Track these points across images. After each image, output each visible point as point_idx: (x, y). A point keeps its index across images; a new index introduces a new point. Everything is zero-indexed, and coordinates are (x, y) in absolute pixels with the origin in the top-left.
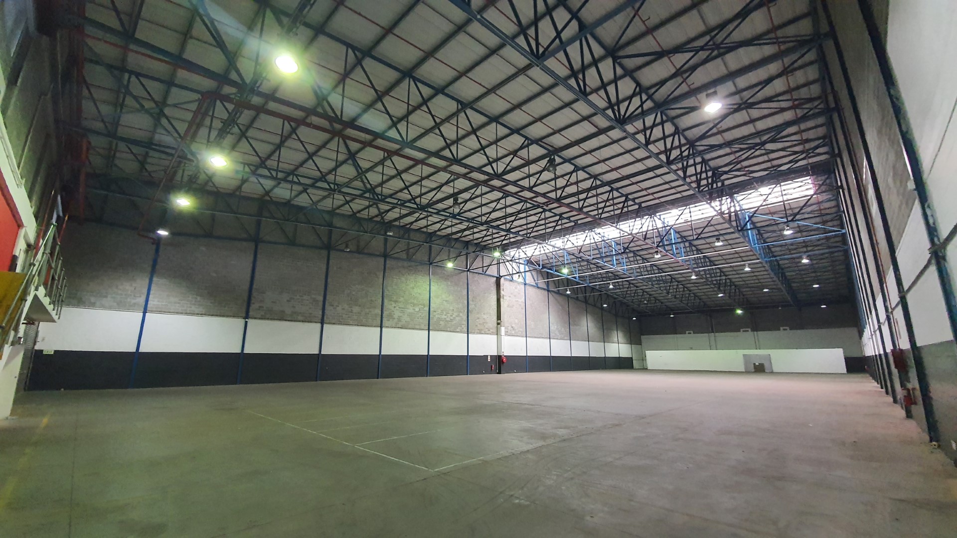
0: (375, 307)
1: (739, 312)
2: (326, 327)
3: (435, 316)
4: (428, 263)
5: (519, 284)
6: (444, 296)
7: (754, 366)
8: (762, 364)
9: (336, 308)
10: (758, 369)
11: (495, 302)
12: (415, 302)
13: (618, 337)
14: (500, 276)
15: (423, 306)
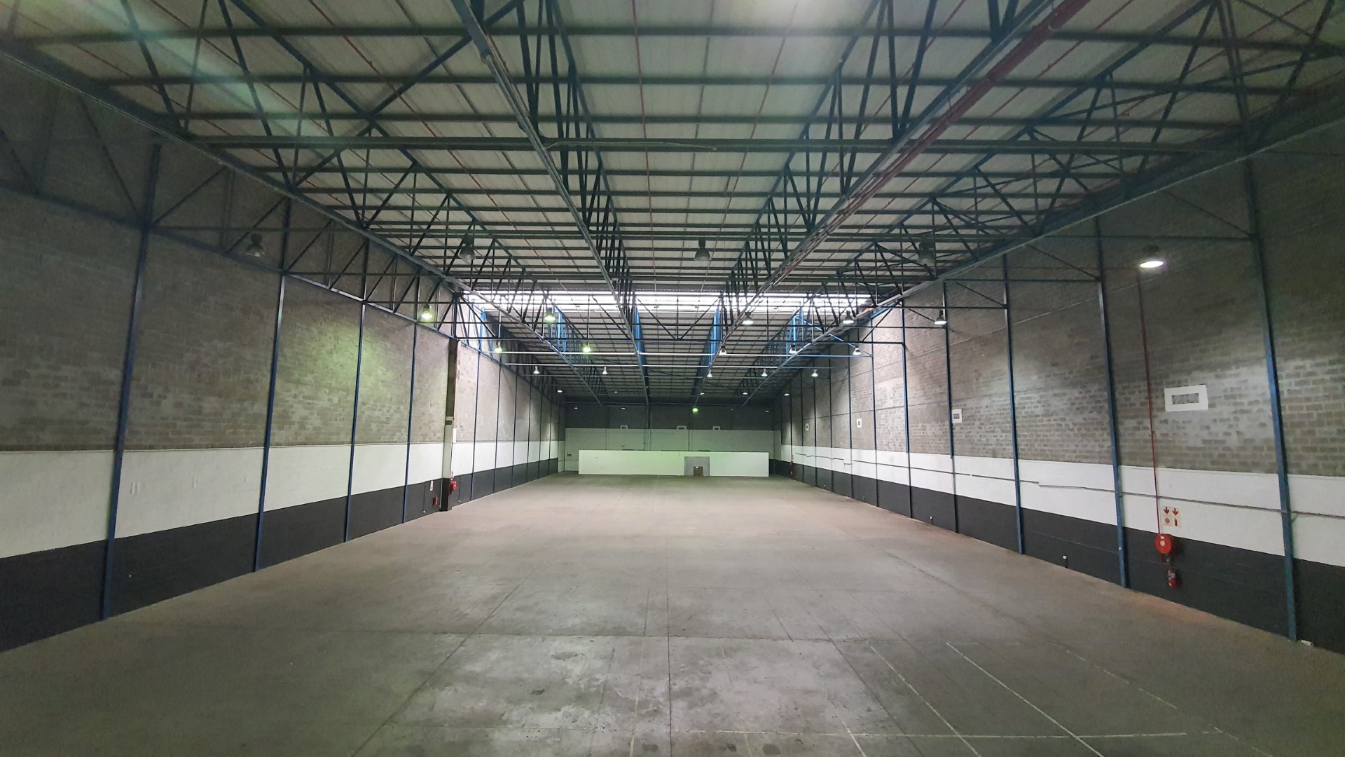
0: (254, 399)
1: (695, 410)
2: (129, 458)
3: (363, 412)
4: (361, 300)
5: (473, 352)
6: (379, 372)
7: (694, 472)
8: (701, 469)
9: (158, 403)
10: (698, 475)
11: (446, 384)
12: (334, 383)
13: (551, 431)
14: (455, 336)
15: (345, 393)
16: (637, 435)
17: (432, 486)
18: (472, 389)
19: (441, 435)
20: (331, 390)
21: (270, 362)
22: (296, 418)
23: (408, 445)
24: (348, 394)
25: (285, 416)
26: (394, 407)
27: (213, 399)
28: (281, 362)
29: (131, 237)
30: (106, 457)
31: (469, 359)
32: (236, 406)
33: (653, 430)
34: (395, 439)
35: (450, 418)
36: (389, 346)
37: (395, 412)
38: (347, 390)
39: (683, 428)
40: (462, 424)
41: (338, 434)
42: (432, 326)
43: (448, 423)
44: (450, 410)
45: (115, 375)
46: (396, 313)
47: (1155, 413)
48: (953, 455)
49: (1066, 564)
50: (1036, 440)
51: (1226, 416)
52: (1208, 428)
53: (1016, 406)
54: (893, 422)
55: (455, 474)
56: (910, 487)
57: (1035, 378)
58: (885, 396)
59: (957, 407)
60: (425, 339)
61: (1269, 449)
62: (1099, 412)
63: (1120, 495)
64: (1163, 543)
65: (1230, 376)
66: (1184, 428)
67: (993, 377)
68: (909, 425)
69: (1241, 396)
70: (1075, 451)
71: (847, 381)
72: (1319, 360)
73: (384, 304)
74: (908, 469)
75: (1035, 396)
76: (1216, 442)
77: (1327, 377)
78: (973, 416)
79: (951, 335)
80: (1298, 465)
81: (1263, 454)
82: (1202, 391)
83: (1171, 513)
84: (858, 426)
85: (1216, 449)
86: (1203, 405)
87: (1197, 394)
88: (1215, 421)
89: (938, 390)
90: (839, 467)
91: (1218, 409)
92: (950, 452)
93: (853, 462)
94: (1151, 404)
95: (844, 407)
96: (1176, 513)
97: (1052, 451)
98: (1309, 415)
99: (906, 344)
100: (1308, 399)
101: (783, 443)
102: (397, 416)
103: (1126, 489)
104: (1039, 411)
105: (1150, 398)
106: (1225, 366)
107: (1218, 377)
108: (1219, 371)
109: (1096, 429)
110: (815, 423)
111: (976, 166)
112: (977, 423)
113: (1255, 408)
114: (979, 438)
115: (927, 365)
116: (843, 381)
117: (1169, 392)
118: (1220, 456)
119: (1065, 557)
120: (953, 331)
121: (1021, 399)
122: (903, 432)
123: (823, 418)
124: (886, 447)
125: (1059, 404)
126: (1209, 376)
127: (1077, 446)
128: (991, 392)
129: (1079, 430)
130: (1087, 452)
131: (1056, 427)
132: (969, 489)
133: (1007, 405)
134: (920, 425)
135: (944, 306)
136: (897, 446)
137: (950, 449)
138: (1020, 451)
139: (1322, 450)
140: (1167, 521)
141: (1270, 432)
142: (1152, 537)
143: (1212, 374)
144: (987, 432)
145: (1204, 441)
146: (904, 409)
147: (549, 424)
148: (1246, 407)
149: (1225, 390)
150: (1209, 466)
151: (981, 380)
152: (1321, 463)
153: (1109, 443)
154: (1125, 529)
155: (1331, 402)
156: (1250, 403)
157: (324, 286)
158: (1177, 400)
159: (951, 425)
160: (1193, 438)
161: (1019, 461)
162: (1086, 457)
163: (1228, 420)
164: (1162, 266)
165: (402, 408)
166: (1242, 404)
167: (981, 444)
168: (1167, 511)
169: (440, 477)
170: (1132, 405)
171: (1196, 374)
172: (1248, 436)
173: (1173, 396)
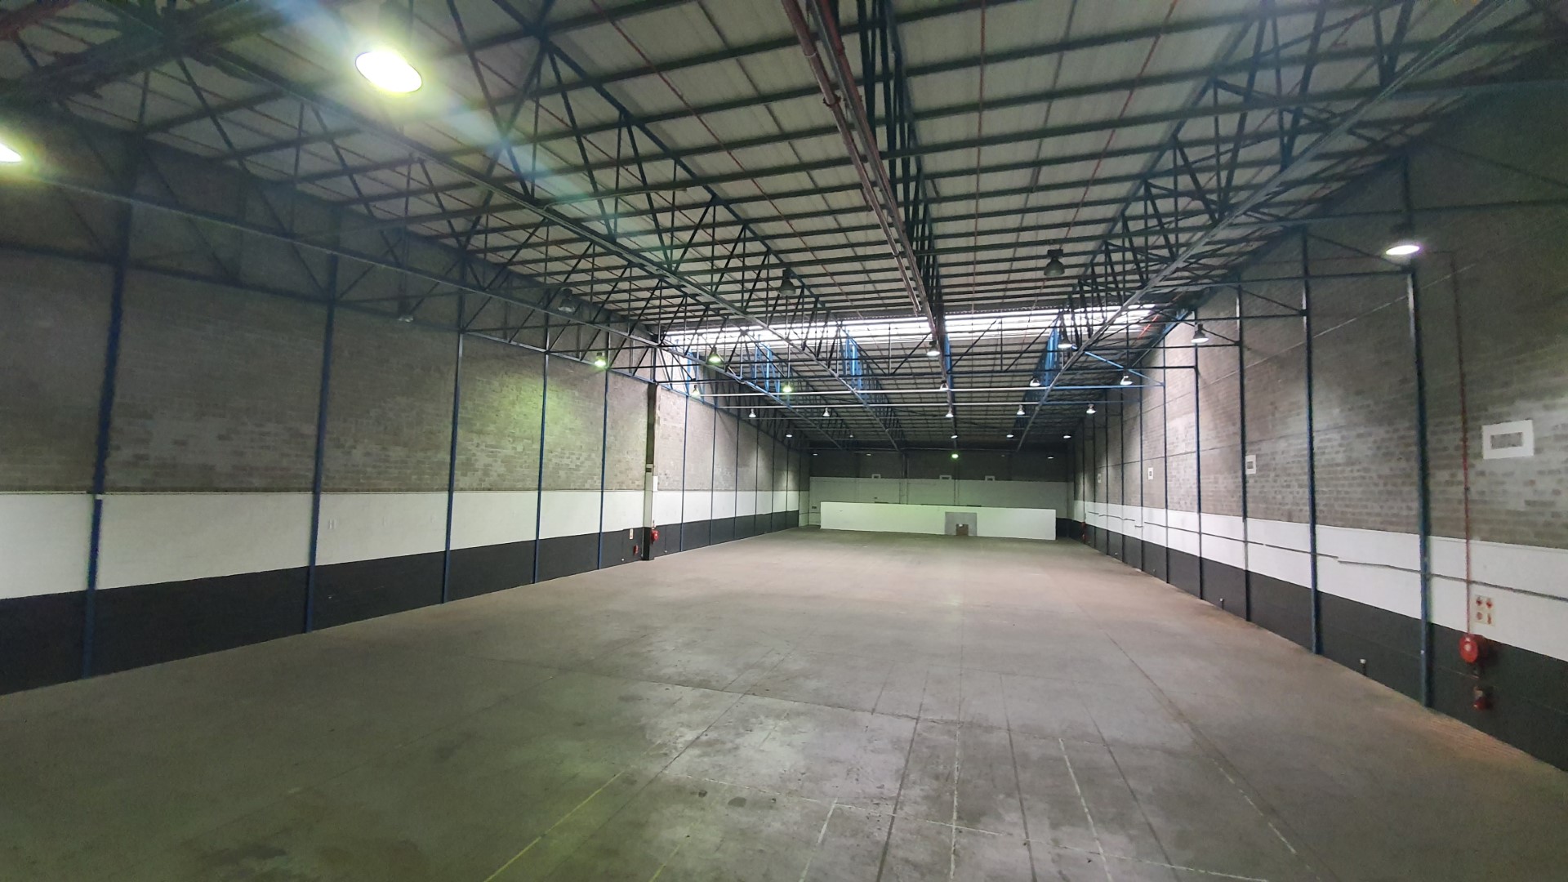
0: (438, 448)
1: (955, 456)
2: (326, 499)
3: (550, 460)
4: (543, 350)
5: (679, 396)
6: (566, 420)
7: (957, 530)
8: (965, 527)
9: (349, 453)
10: (961, 535)
11: (646, 431)
12: (517, 433)
13: (788, 480)
14: (655, 381)
15: (530, 442)
16: (892, 485)
17: (631, 534)
18: (678, 434)
19: (641, 483)
20: (515, 439)
21: (451, 415)
22: (479, 465)
23: (602, 492)
24: (533, 443)
25: (469, 465)
26: (585, 455)
27: (398, 448)
28: (461, 414)
29: (319, 312)
30: (307, 497)
31: (674, 403)
32: (420, 455)
33: (911, 481)
34: (587, 486)
35: (650, 466)
36: (577, 394)
37: (586, 459)
38: (532, 439)
39: (948, 478)
40: (667, 472)
41: (524, 481)
42: (626, 371)
43: (648, 470)
44: (650, 458)
45: (310, 429)
46: (583, 361)
47: (1471, 461)
48: (1245, 516)
49: (1364, 671)
50: (1336, 499)
51: (1554, 467)
52: (1532, 483)
53: (1315, 450)
54: (1183, 472)
55: (656, 524)
56: (1201, 558)
57: (1336, 411)
58: (1177, 438)
59: (1252, 452)
60: (619, 385)
62: (1408, 460)
63: (1426, 577)
64: (1468, 647)
65: (1563, 406)
66: (1503, 483)
67: (1290, 411)
68: (1201, 477)
70: (1379, 515)
71: (1139, 418)
73: (570, 353)
74: (1197, 536)
75: (1335, 436)
76: (1541, 504)
78: (1267, 465)
79: (1247, 354)
82: (1525, 428)
83: (1484, 605)
84: (1151, 478)
85: (1542, 514)
86: (1526, 450)
87: (1522, 434)
88: (1542, 473)
89: (1230, 430)
90: (1131, 531)
91: (1546, 455)
92: (1241, 513)
93: (1144, 525)
94: (1465, 447)
95: (1135, 454)
96: (1489, 605)
97: (1353, 514)
99: (1200, 368)
101: (1076, 498)
102: (588, 464)
103: (1435, 569)
104: (1340, 458)
105: (1465, 440)
106: (1557, 392)
107: (1547, 408)
108: (1548, 401)
109: (1404, 484)
110: (1107, 474)
111: (1174, 136)
114: (1273, 495)
115: (1221, 397)
116: (1135, 418)
117: (1488, 431)
118: (1548, 525)
119: (1363, 661)
120: (1249, 349)
121: (1321, 441)
122: (1194, 486)
123: (1115, 466)
124: (1177, 506)
125: (1363, 449)
126: (1536, 407)
127: (1381, 507)
128: (1289, 431)
129: (1385, 485)
130: (1395, 515)
131: (1358, 481)
132: (1264, 564)
133: (1305, 449)
134: (1212, 477)
135: (1238, 315)
136: (1188, 504)
137: (1241, 509)
138: (1318, 514)
140: (1479, 616)
142: (1457, 636)
143: (1540, 404)
144: (1283, 487)
145: (1528, 503)
146: (1195, 455)
147: (786, 473)
149: (1553, 429)
150: (1533, 539)
151: (1277, 415)
153: (1416, 505)
154: (1432, 627)
157: (502, 340)
158: (1498, 442)
159: (1244, 477)
160: (1515, 498)
161: (1318, 527)
162: (1391, 523)
163: (1558, 472)
164: (1419, 251)
165: (593, 455)
167: (1276, 504)
168: (1479, 602)
169: (641, 526)
170: (1445, 449)
171: (1521, 404)
173: (1493, 437)
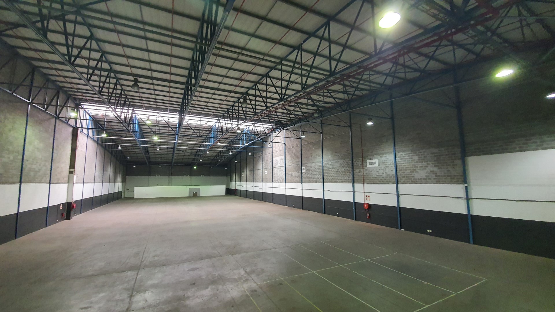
1: (195, 168)
3: (26, 166)
4: (28, 101)
6: (36, 143)
8: (196, 193)
10: (195, 196)
11: (70, 152)
12: (11, 148)
13: (119, 178)
14: (76, 127)
15: (17, 154)
17: (61, 206)
19: (66, 179)
20: (9, 152)
23: (50, 184)
26: (43, 163)
31: (83, 139)
33: (173, 177)
34: (43, 181)
35: (71, 170)
36: (41, 129)
37: (43, 166)
38: (18, 152)
40: (78, 173)
41: (12, 177)
43: (71, 172)
46: (46, 111)
47: (364, 167)
48: (302, 183)
49: (338, 216)
50: (329, 177)
52: (378, 171)
53: (324, 166)
54: (280, 172)
55: (75, 200)
56: (286, 195)
57: (330, 156)
58: (277, 163)
59: (304, 166)
60: (60, 127)
61: (393, 177)
62: (349, 167)
63: (354, 192)
64: (366, 206)
65: (384, 157)
66: (372, 172)
67: (316, 156)
68: (286, 173)
69: (387, 162)
70: (341, 180)
71: (261, 157)
72: (406, 153)
74: (285, 189)
75: (330, 162)
76: (380, 175)
77: (408, 157)
78: (309, 169)
79: (302, 141)
80: (400, 181)
81: (392, 178)
83: (368, 197)
84: (265, 174)
85: (380, 178)
86: (377, 165)
87: (375, 162)
88: (380, 169)
89: (297, 160)
90: (257, 190)
91: (381, 166)
93: (263, 188)
94: (363, 165)
95: (260, 166)
96: (369, 196)
97: (334, 180)
98: (404, 168)
99: (286, 144)
100: (403, 163)
101: (231, 181)
103: (356, 190)
104: (331, 167)
105: (363, 163)
106: (383, 154)
107: (381, 157)
108: (381, 155)
109: (348, 173)
110: (246, 173)
112: (311, 172)
113: (390, 166)
114: (311, 177)
115: (293, 152)
116: (259, 157)
117: (368, 161)
118: (381, 179)
119: (338, 213)
121: (325, 163)
122: (283, 176)
123: (250, 171)
124: (277, 181)
125: (337, 165)
126: (379, 157)
127: (342, 178)
128: (315, 161)
129: (343, 173)
130: (345, 180)
131: (336, 172)
132: (307, 194)
133: (321, 165)
134: (290, 173)
135: (300, 131)
136: (281, 180)
137: (301, 181)
138: (324, 180)
139: (407, 177)
140: (367, 199)
141: (394, 172)
142: (363, 204)
143: (379, 156)
144: (314, 174)
145: (377, 175)
146: (284, 167)
147: (119, 174)
148: (388, 166)
149: (383, 161)
150: (378, 182)
151: (312, 157)
152: (406, 180)
153: (351, 177)
154: (355, 203)
155: (408, 164)
156: (389, 164)
157: (9, 91)
158: (370, 164)
159: (302, 172)
160: (374, 174)
161: (324, 183)
162: (344, 181)
163: (383, 169)
164: (372, 124)
165: (47, 163)
166: (387, 165)
167: (312, 179)
168: (367, 196)
169: (66, 202)
170: (358, 165)
171: (375, 156)
172: (388, 173)
173: (369, 163)
